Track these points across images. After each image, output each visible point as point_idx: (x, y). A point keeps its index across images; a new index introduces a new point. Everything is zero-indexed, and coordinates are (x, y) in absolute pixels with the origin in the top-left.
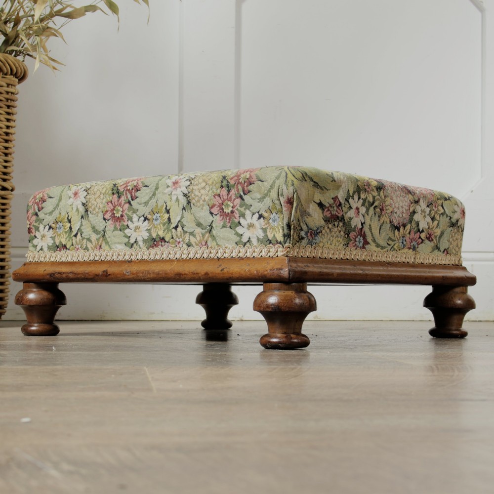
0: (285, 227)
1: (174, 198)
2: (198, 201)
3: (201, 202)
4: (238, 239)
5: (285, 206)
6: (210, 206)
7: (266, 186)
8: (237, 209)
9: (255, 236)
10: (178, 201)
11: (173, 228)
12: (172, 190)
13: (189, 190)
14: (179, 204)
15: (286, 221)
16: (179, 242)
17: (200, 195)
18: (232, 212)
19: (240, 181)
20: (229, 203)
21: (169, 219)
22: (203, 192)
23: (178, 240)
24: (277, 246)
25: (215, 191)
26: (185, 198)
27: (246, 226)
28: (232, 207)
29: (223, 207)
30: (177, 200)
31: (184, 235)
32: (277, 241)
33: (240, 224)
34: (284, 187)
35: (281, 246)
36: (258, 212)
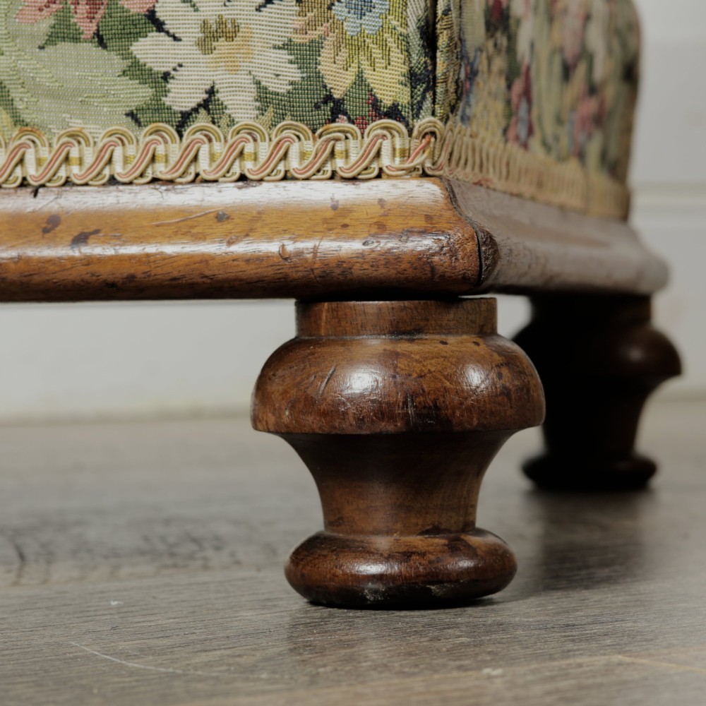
4: (141, 94)
15: (416, 9)
27: (191, 34)
32: (375, 104)
33: (159, 26)
35: (401, 126)
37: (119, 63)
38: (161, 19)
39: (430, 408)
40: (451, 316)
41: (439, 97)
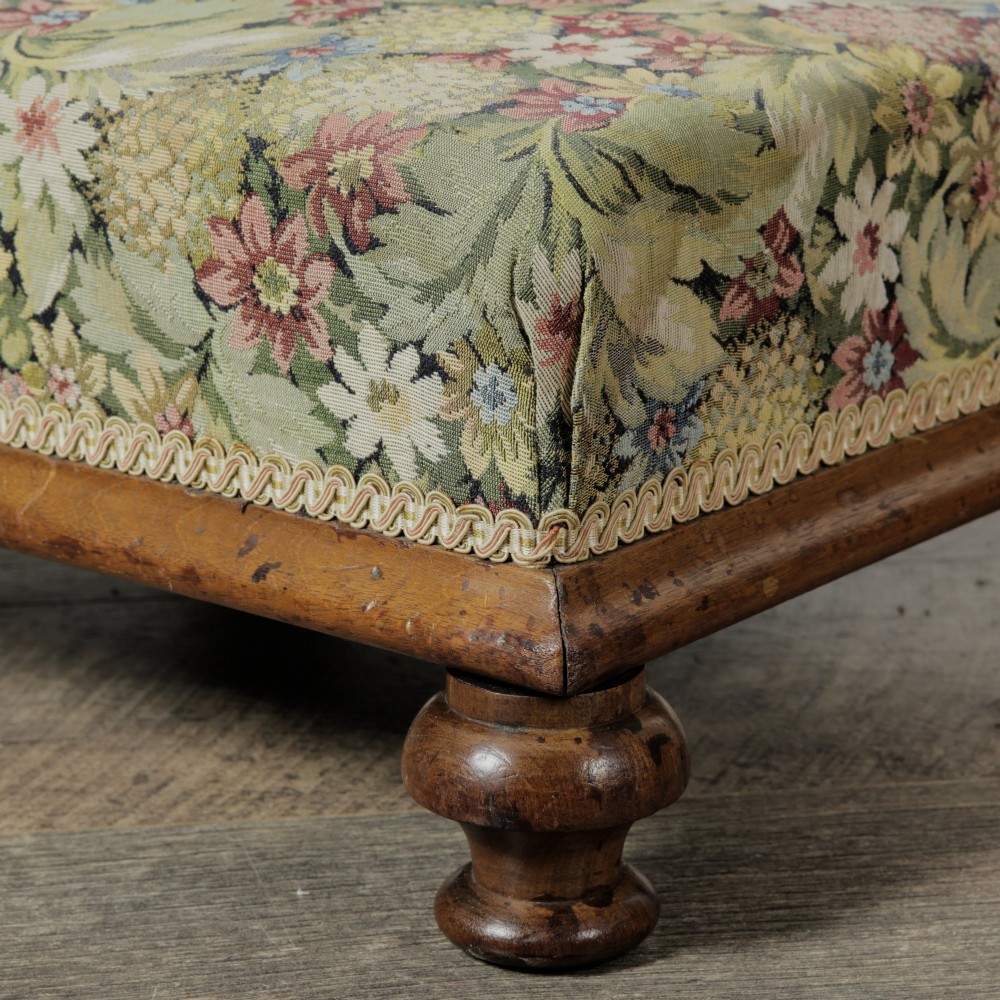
0: (545, 436)
1: (31, 190)
2: (141, 228)
3: (156, 238)
4: (327, 436)
5: (542, 345)
6: (198, 264)
7: (452, 236)
8: (321, 307)
9: (406, 444)
10: (52, 208)
11: (35, 317)
12: (18, 149)
13: (98, 168)
14: (53, 222)
15: (545, 406)
16: (64, 385)
17: (147, 203)
18: (298, 313)
19: (333, 182)
20: (282, 270)
21: (14, 275)
22: (159, 189)
23: (59, 374)
24: (507, 514)
25: (217, 203)
26: (78, 197)
27: (363, 391)
28: (299, 293)
29: (256, 280)
30: (46, 200)
31: (83, 360)
32: (507, 492)
33: (338, 378)
34: (539, 259)
35: (525, 518)
36: (419, 345)
37: (308, 403)
38: (339, 371)
39: (509, 808)
41: (573, 488)
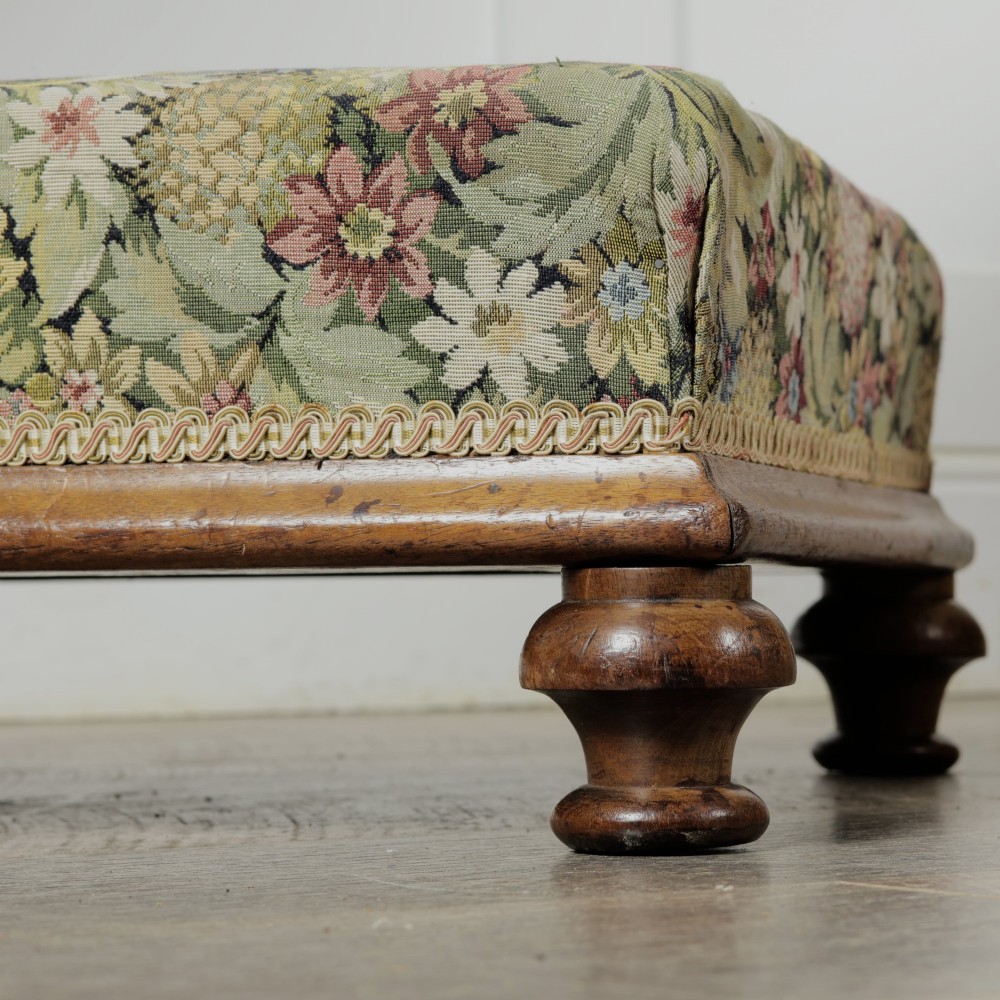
0: (675, 326)
1: (57, 186)
2: (199, 204)
3: (217, 209)
4: (421, 373)
5: (676, 235)
6: (269, 227)
7: (582, 146)
8: (420, 243)
9: (518, 362)
10: (83, 203)
11: (51, 323)
12: (45, 149)
13: (146, 152)
14: (84, 216)
16: (83, 388)
17: (207, 176)
18: (392, 255)
19: (439, 118)
20: (375, 214)
21: (28, 283)
22: (226, 161)
23: (76, 378)
24: (638, 406)
25: (296, 161)
26: (119, 186)
27: (466, 316)
28: (394, 234)
29: (342, 231)
30: (77, 195)
31: (110, 356)
32: (637, 384)
33: (437, 310)
34: (675, 152)
35: (661, 405)
36: (537, 259)
37: (399, 345)
38: (439, 303)
39: (684, 666)
40: (706, 582)
41: (697, 378)
